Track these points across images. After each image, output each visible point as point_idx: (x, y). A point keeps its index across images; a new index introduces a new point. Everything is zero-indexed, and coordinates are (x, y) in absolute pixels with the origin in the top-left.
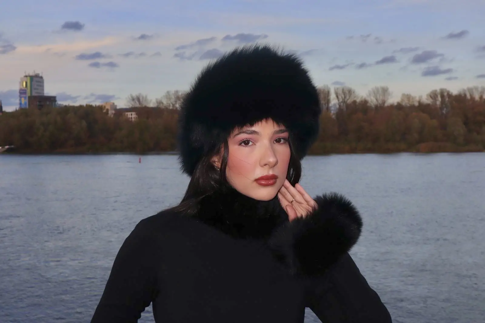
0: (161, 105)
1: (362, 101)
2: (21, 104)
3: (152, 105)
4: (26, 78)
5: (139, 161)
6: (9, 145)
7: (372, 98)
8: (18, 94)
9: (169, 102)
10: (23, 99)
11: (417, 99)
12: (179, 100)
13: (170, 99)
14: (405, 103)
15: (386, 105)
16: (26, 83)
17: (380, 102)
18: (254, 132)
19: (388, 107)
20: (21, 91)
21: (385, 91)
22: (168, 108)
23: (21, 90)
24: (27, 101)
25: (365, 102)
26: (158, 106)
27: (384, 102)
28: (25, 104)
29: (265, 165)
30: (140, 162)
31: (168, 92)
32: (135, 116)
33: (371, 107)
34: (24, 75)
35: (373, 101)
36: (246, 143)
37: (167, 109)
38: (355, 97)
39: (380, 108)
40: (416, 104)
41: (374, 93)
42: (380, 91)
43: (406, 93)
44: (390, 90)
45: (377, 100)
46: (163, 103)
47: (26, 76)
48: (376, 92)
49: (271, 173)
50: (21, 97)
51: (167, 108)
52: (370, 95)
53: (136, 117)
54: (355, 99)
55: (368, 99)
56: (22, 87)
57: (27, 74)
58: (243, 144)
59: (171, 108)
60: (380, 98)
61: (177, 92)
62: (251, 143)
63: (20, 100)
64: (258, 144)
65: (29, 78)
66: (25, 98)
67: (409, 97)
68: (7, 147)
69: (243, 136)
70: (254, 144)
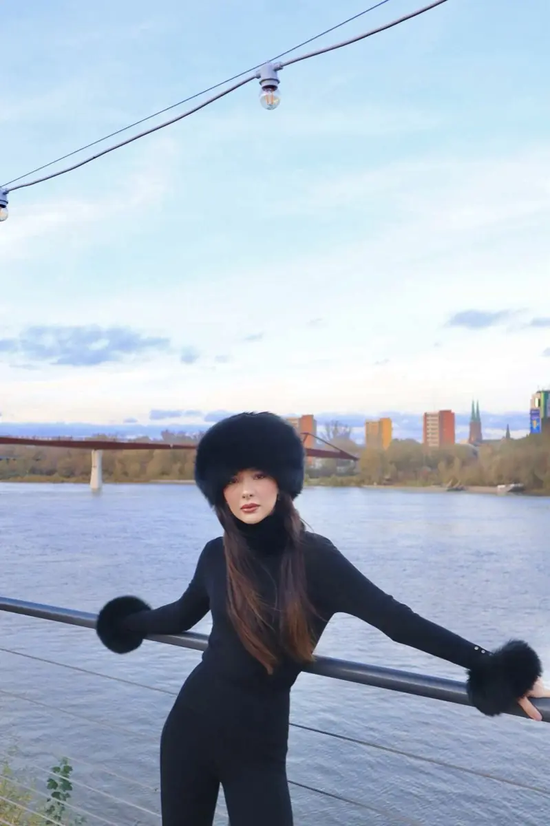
2: (532, 428)
4: (539, 395)
6: (515, 483)
8: (529, 416)
10: (535, 422)
16: (539, 401)
20: (533, 412)
23: (532, 410)
24: (540, 423)
28: (538, 428)
34: (537, 390)
47: (539, 392)
50: (532, 420)
56: (533, 407)
57: (541, 389)
63: (531, 423)
65: (542, 394)
66: (538, 420)
68: (512, 486)
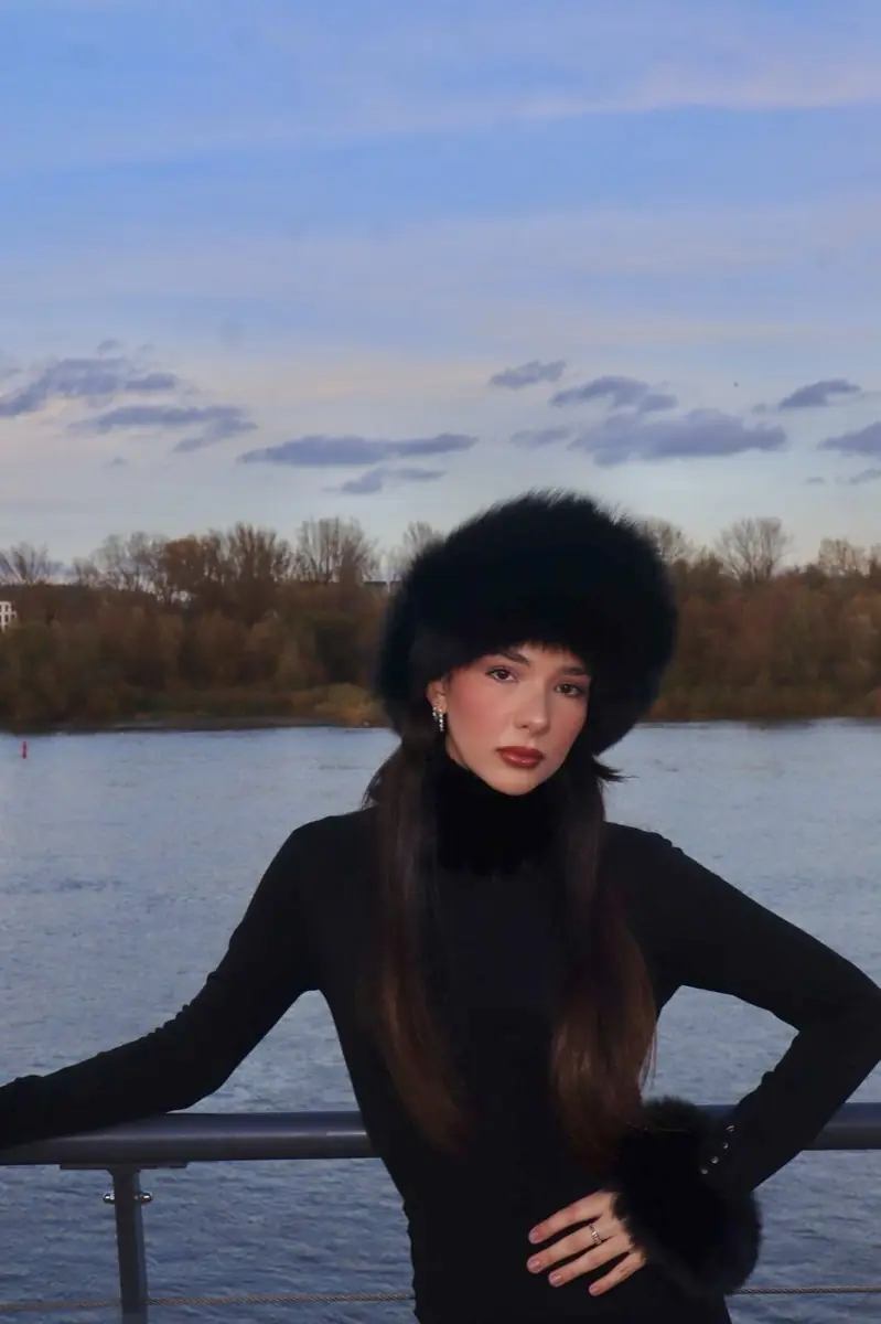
0: (92, 577)
1: (702, 563)
3: (59, 579)
5: (21, 752)
7: (733, 552)
9: (116, 569)
11: (867, 554)
12: (148, 563)
13: (119, 560)
14: (831, 568)
15: (775, 572)
17: (758, 563)
18: (522, 660)
19: (781, 578)
21: (771, 531)
22: (114, 586)
25: (711, 567)
26: (80, 580)
27: (769, 566)
29: (525, 727)
30: (24, 756)
31: (112, 539)
32: (10, 612)
33: (729, 578)
35: (735, 562)
36: (503, 674)
37: (108, 591)
38: (681, 551)
39: (758, 583)
40: (865, 571)
41: (739, 538)
42: (757, 533)
43: (834, 539)
44: (786, 529)
45: (748, 558)
46: (96, 573)
48: (742, 535)
49: (531, 744)
51: (108, 588)
52: (726, 541)
53: (13, 616)
54: (681, 556)
55: (721, 555)
58: (495, 675)
59: (121, 586)
60: (757, 551)
61: (139, 537)
62: (510, 678)
64: (522, 684)
67: (840, 548)
69: (500, 660)
70: (516, 680)
